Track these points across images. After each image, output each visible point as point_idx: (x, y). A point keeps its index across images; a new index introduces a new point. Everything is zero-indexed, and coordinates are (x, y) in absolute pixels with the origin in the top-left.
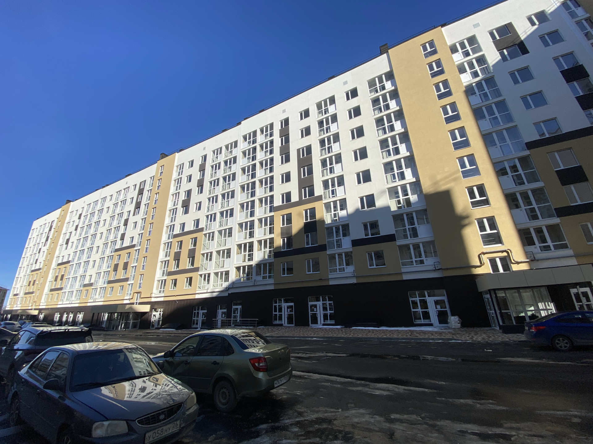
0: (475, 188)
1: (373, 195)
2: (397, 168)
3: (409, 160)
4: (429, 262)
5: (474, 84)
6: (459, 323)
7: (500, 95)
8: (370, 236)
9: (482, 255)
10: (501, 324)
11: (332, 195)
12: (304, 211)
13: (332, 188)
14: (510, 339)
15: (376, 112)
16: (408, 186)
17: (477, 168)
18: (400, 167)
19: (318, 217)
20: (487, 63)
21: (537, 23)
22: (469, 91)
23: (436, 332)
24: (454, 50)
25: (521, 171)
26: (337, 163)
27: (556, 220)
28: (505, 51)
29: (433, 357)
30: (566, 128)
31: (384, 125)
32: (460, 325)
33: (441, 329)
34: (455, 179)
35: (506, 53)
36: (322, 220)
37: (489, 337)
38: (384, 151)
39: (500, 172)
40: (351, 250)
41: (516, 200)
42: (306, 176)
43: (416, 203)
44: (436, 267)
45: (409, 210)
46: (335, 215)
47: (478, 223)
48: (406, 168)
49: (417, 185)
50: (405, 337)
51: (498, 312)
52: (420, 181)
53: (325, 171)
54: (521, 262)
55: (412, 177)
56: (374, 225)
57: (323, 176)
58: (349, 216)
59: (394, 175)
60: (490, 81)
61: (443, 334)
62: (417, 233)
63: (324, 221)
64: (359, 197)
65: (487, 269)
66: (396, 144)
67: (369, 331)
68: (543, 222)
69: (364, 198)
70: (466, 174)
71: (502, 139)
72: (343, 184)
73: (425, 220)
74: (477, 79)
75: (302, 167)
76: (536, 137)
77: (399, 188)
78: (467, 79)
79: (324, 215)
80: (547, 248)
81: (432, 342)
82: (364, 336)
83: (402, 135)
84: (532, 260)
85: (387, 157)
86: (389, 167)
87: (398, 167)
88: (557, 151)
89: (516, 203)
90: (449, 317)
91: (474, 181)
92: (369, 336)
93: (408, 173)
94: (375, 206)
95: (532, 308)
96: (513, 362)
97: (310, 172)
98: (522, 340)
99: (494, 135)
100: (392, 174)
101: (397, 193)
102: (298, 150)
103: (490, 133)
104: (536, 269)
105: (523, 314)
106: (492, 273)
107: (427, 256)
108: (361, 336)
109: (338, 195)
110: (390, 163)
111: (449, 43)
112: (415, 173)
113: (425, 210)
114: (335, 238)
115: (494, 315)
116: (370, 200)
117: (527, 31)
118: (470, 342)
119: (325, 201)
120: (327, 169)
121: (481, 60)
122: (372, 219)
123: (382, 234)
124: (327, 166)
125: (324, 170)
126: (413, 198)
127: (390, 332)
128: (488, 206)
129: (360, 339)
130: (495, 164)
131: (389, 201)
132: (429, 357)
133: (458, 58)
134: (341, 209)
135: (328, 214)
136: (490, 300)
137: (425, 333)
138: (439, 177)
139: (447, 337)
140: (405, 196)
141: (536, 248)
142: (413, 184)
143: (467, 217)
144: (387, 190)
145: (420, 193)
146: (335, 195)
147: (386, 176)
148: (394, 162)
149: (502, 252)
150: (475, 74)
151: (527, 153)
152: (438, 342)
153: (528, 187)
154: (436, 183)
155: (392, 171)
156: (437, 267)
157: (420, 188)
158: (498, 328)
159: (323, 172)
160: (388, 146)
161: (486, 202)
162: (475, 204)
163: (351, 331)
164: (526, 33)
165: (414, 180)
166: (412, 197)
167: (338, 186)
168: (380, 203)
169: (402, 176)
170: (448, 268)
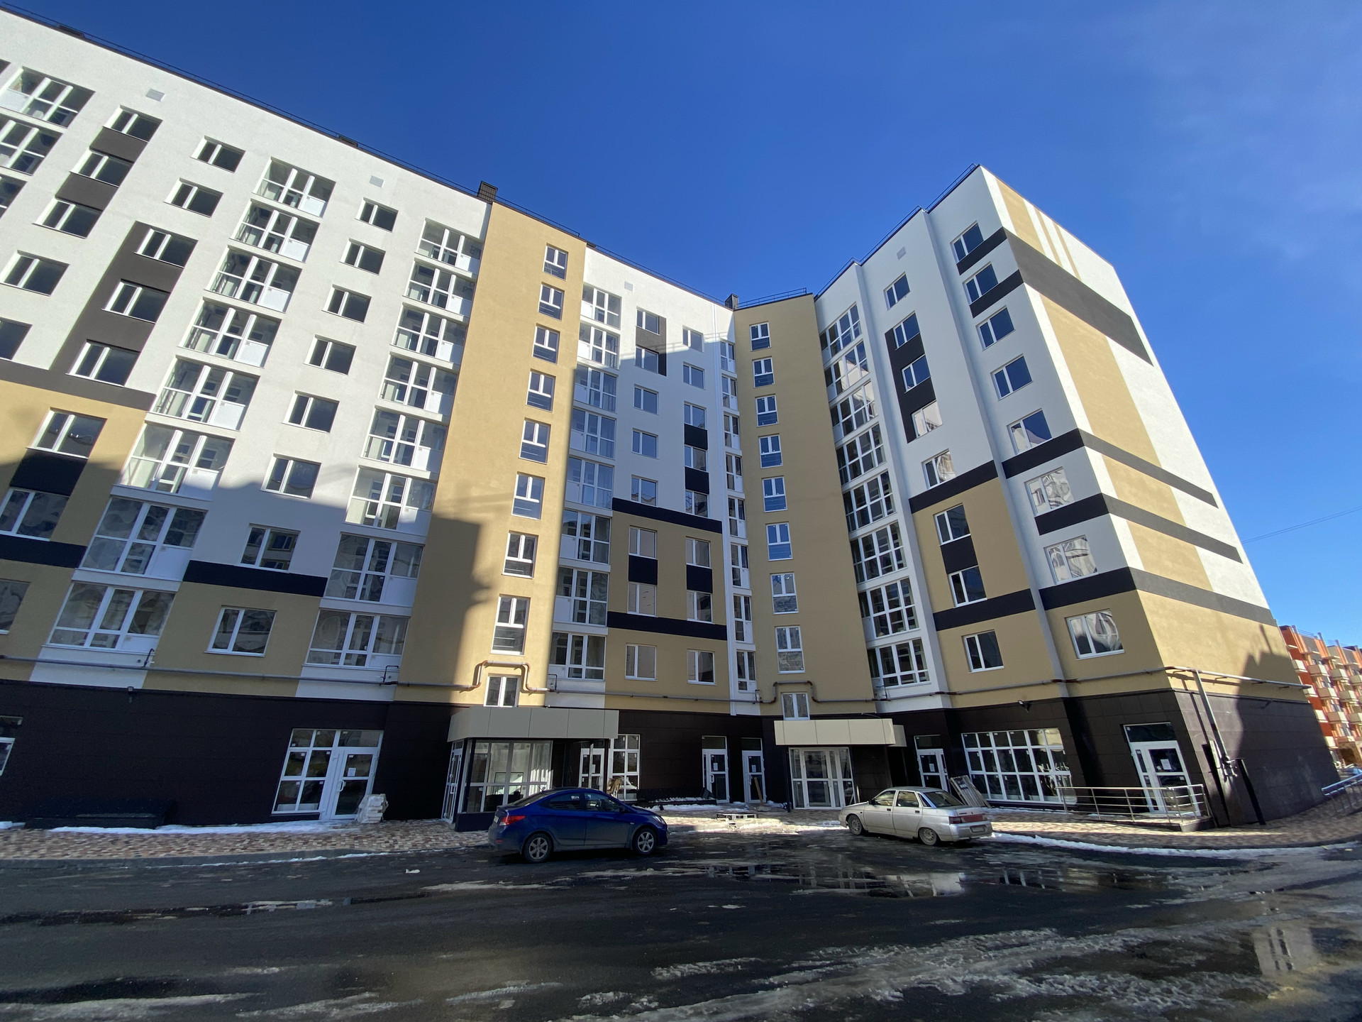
0: (523, 538)
1: (317, 465)
2: (403, 434)
3: (436, 431)
4: (378, 663)
5: (590, 369)
6: (380, 811)
7: (613, 410)
8: (257, 566)
9: (483, 667)
10: (459, 811)
11: (194, 410)
12: (51, 414)
13: (202, 393)
14: (461, 844)
15: (415, 293)
16: (409, 482)
17: (540, 505)
18: (410, 434)
19: (100, 451)
20: (618, 352)
21: (690, 345)
22: (580, 374)
23: (318, 837)
24: (587, 294)
25: (592, 539)
26: (255, 336)
27: (603, 631)
28: (643, 351)
29: (281, 903)
30: (663, 503)
31: (419, 330)
32: (381, 815)
33: (334, 828)
34: (500, 510)
35: (643, 356)
36: (115, 467)
37: (428, 840)
38: (392, 383)
39: (568, 527)
40: (174, 588)
41: (569, 580)
42: (127, 312)
43: (409, 525)
44: (387, 676)
45: (386, 534)
46: (170, 472)
47: (503, 603)
48: (422, 444)
49: (426, 489)
50: (227, 852)
51: (464, 785)
52: (437, 482)
53: (205, 338)
54: (535, 692)
55: (424, 468)
56: (284, 541)
57: (190, 344)
58: (218, 489)
59: (390, 445)
60: (610, 379)
61: (333, 840)
62: (380, 591)
63: (116, 474)
64: (275, 455)
65: (478, 697)
66: (425, 384)
67: (115, 839)
68: (589, 629)
69: (291, 463)
70: (521, 508)
71: (590, 477)
72: (246, 400)
73: (411, 567)
74: (597, 365)
75: (123, 280)
76: (627, 497)
77: (388, 478)
78: (584, 352)
79: (131, 455)
80: (577, 673)
81: (296, 862)
82: (90, 856)
83: (444, 374)
84: (551, 691)
85: (393, 400)
86: (388, 422)
87: (407, 434)
88: (643, 529)
89: (567, 585)
90: (366, 796)
91: (527, 525)
92: (107, 856)
93: (422, 455)
94: (309, 495)
95: (520, 780)
96: (447, 892)
97: (150, 310)
98: (482, 843)
99: (583, 463)
100: (387, 441)
101: (379, 486)
102: (139, 229)
103: (580, 459)
104: (551, 707)
105: (501, 792)
106: (485, 705)
107: (379, 648)
108: (75, 855)
109: (211, 421)
110: (395, 416)
111: (588, 278)
112: (435, 463)
113: (421, 547)
114: (133, 538)
115: (455, 793)
116: (306, 474)
117: (676, 345)
118: (384, 856)
119: (153, 416)
120: (214, 336)
121: (613, 341)
122: (285, 524)
123: (294, 569)
124: (218, 328)
125: (203, 331)
126: (408, 512)
127: (187, 840)
128: (529, 577)
129: (69, 866)
130: (566, 510)
131: (351, 496)
132: (271, 905)
133: (587, 311)
134: (201, 464)
135: (144, 458)
136: (460, 759)
137: (287, 838)
138: (475, 492)
139: (338, 847)
140: (392, 501)
141: (562, 671)
142: (422, 482)
143: (487, 587)
144: (359, 469)
145: (427, 508)
146: (202, 416)
147: (372, 438)
148: (402, 419)
149: (516, 666)
150: (597, 355)
151: (609, 513)
152: (311, 862)
153: (592, 566)
154: (463, 501)
155: (391, 434)
156: (390, 677)
157: (431, 497)
158: (450, 821)
159: (195, 335)
160: (406, 378)
161: (529, 570)
162: (512, 567)
163: (42, 841)
164: (674, 347)
165: (427, 475)
166: (407, 510)
167: (226, 398)
168: (324, 492)
169: (406, 456)
170: (410, 682)
